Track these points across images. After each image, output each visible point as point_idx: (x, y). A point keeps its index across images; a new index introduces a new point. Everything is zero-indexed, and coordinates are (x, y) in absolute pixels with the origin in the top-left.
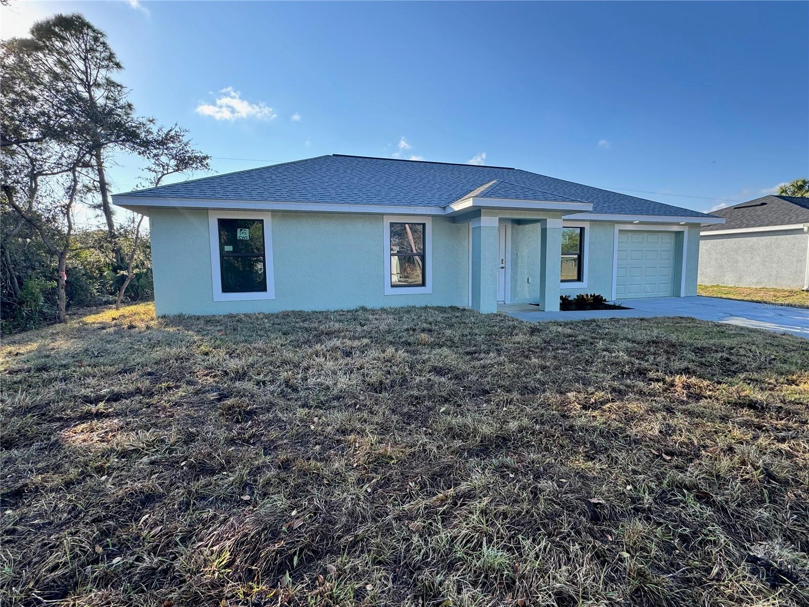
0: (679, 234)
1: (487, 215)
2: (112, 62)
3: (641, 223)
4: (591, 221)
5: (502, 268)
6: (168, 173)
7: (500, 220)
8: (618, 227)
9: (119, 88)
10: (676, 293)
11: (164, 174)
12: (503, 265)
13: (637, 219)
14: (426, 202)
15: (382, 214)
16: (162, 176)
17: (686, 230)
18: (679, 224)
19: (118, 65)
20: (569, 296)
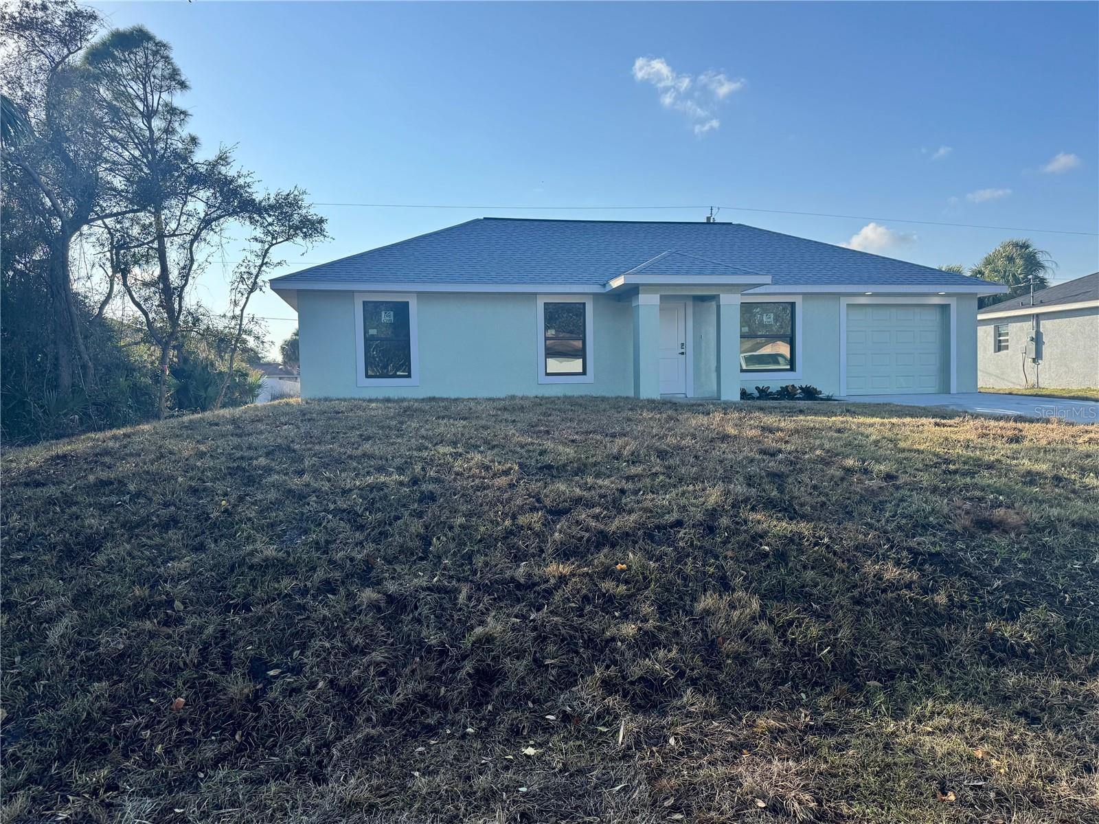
0: (945, 308)
1: (646, 292)
2: (174, 80)
3: (874, 295)
4: (804, 294)
5: (682, 353)
6: (277, 243)
7: (661, 296)
8: (844, 301)
9: (182, 116)
10: (945, 388)
11: (273, 245)
12: (683, 351)
13: (870, 289)
14: (585, 278)
15: (536, 294)
16: (270, 247)
17: (953, 302)
18: (938, 295)
19: (183, 85)
20: (769, 388)
